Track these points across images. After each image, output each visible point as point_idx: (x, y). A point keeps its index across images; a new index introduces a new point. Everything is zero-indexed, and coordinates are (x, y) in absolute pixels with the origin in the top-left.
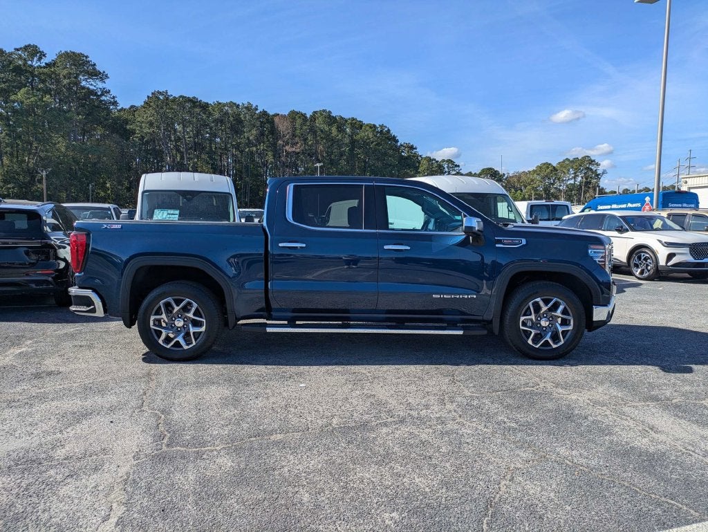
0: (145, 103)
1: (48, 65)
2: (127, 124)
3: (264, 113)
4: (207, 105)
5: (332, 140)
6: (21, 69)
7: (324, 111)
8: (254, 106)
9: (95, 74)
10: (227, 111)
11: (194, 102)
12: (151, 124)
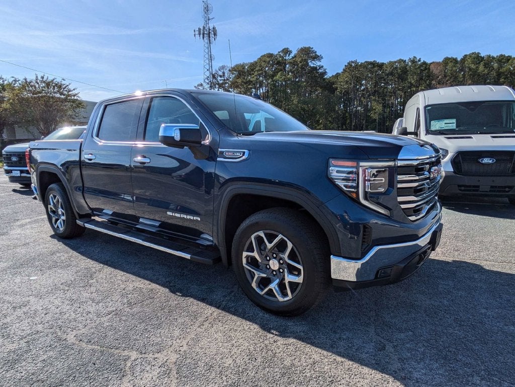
0: (344, 70)
1: (293, 58)
2: (333, 84)
3: (425, 63)
4: (383, 64)
5: (479, 75)
6: (280, 62)
7: (473, 53)
8: (418, 59)
9: (317, 57)
10: (397, 66)
11: (374, 64)
12: (347, 82)
